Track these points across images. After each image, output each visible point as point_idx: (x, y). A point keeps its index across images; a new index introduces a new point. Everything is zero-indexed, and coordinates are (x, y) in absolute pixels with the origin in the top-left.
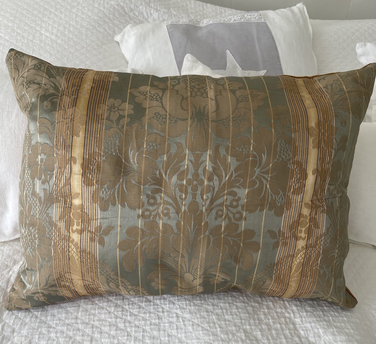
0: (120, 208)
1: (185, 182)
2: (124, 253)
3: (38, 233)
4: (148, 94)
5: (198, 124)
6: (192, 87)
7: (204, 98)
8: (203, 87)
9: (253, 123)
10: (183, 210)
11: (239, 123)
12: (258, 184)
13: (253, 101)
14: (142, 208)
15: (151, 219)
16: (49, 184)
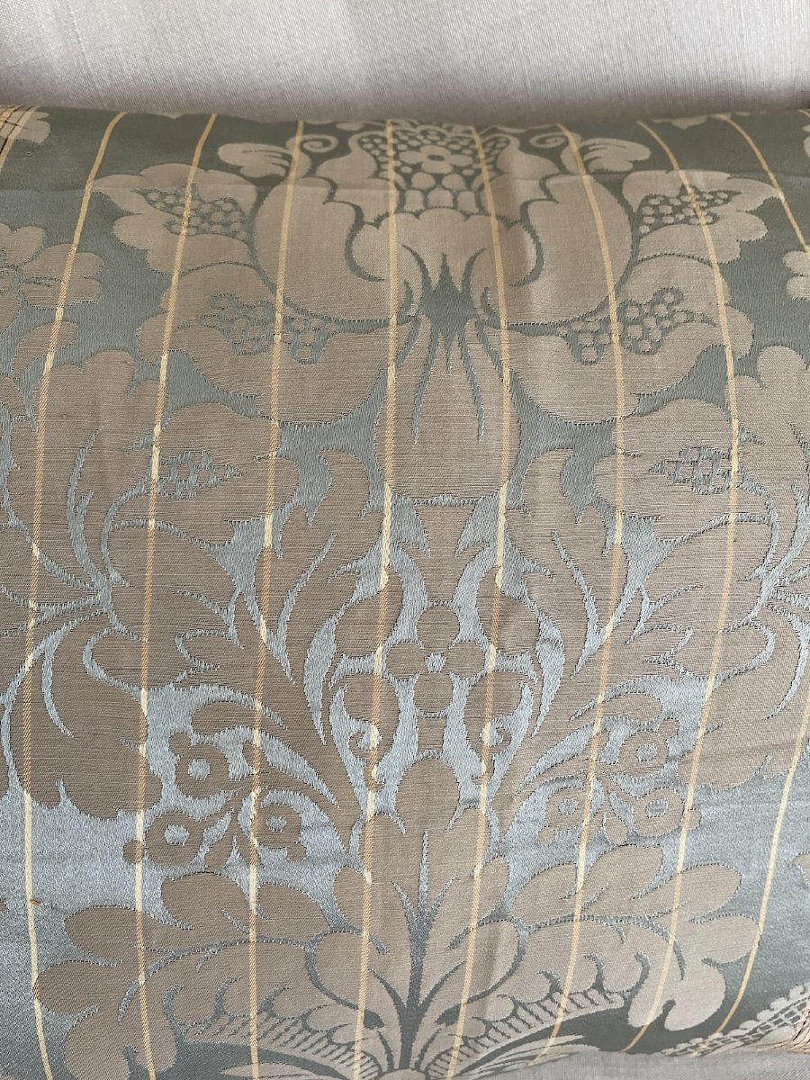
0: (28, 808)
1: (378, 663)
4: (188, 202)
5: (439, 350)
6: (408, 170)
7: (467, 216)
8: (458, 170)
9: (731, 331)
10: (370, 809)
11: (656, 335)
12: (770, 648)
13: (716, 218)
14: (149, 806)
15: (200, 861)
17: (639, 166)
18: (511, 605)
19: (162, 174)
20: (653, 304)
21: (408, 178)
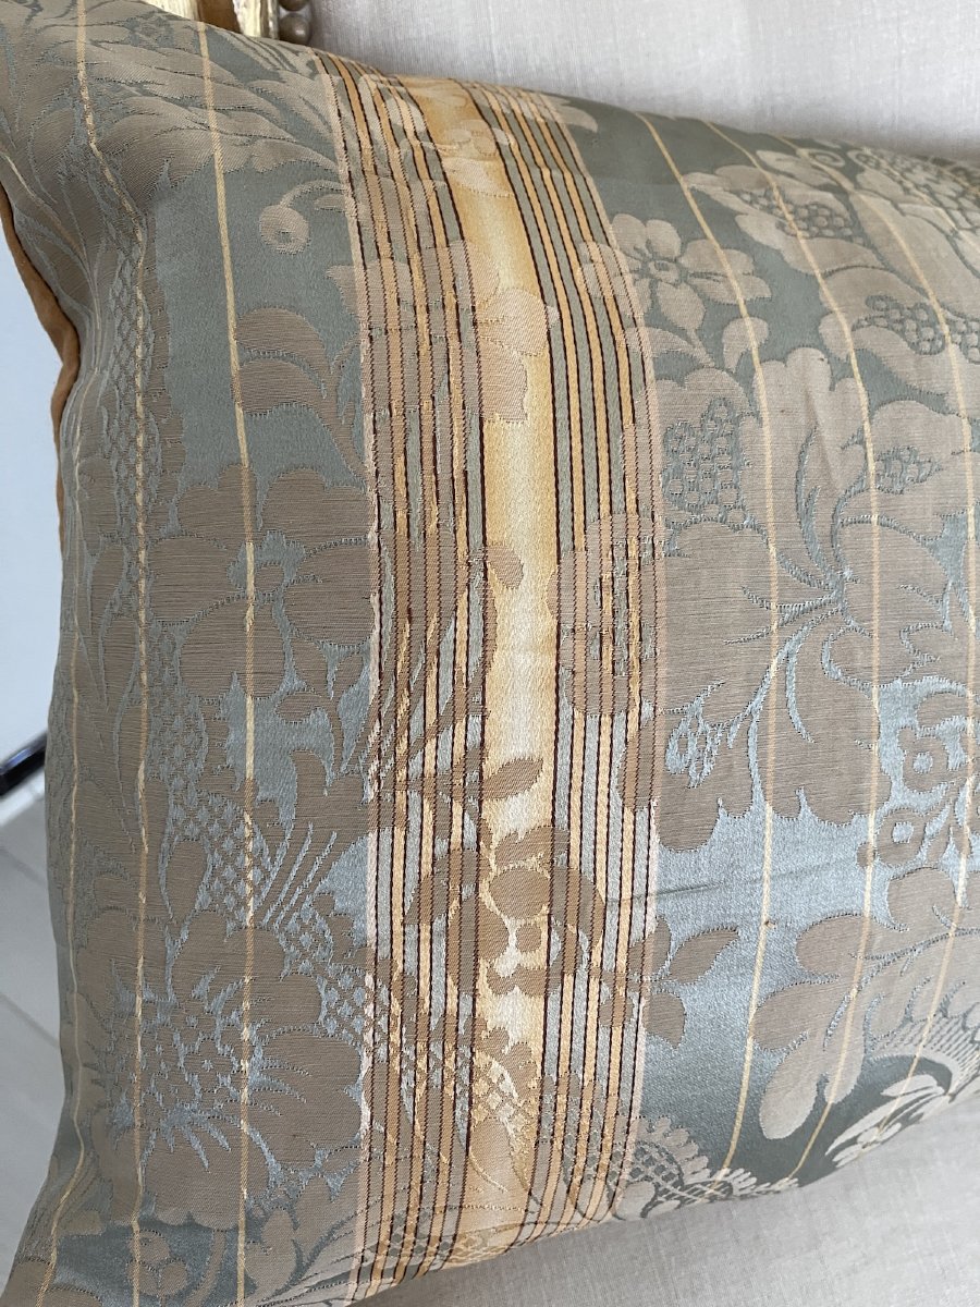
0: (769, 822)
2: (774, 1059)
3: (255, 1013)
4: (783, 205)
14: (880, 804)
15: (923, 855)
16: (335, 718)
19: (734, 173)
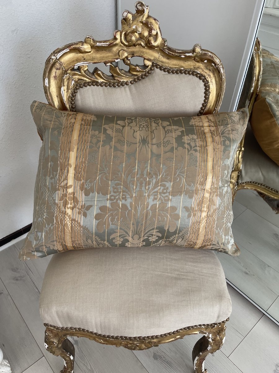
0: (96, 194)
1: (135, 179)
2: (97, 222)
3: (46, 209)
4: (114, 129)
5: (143, 146)
6: (140, 125)
7: (147, 131)
8: (146, 125)
9: (175, 145)
10: (134, 196)
11: (167, 145)
12: (179, 180)
13: (175, 132)
14: (110, 194)
15: (115, 201)
16: (55, 179)
17: (168, 125)
18: (150, 173)
19: (111, 125)
20: (167, 142)
21: (140, 126)
